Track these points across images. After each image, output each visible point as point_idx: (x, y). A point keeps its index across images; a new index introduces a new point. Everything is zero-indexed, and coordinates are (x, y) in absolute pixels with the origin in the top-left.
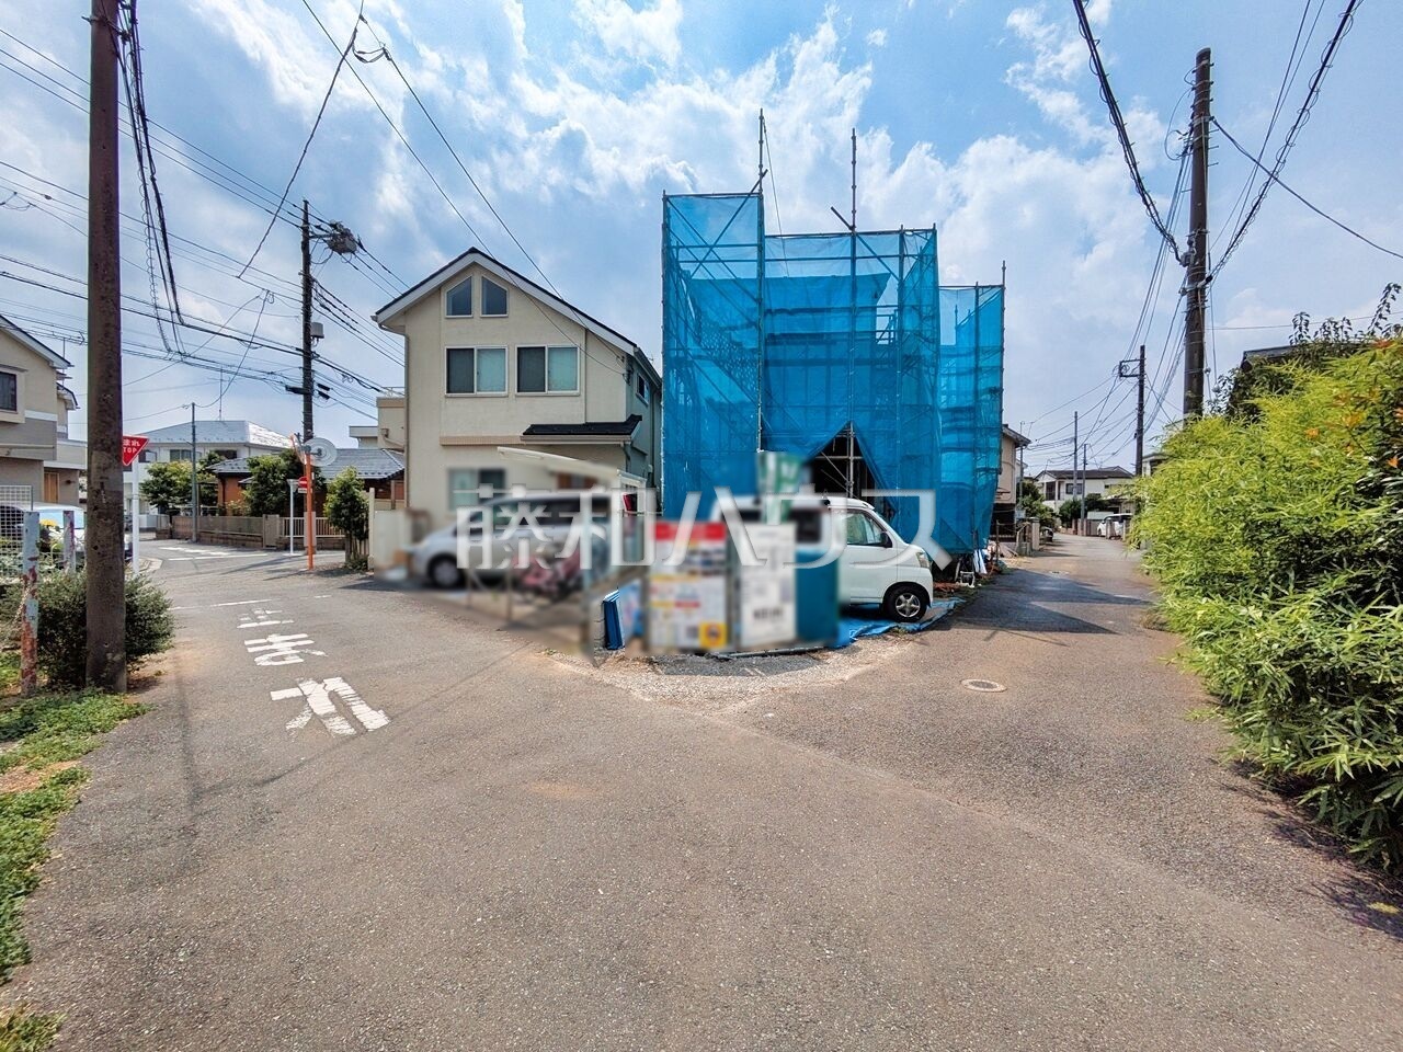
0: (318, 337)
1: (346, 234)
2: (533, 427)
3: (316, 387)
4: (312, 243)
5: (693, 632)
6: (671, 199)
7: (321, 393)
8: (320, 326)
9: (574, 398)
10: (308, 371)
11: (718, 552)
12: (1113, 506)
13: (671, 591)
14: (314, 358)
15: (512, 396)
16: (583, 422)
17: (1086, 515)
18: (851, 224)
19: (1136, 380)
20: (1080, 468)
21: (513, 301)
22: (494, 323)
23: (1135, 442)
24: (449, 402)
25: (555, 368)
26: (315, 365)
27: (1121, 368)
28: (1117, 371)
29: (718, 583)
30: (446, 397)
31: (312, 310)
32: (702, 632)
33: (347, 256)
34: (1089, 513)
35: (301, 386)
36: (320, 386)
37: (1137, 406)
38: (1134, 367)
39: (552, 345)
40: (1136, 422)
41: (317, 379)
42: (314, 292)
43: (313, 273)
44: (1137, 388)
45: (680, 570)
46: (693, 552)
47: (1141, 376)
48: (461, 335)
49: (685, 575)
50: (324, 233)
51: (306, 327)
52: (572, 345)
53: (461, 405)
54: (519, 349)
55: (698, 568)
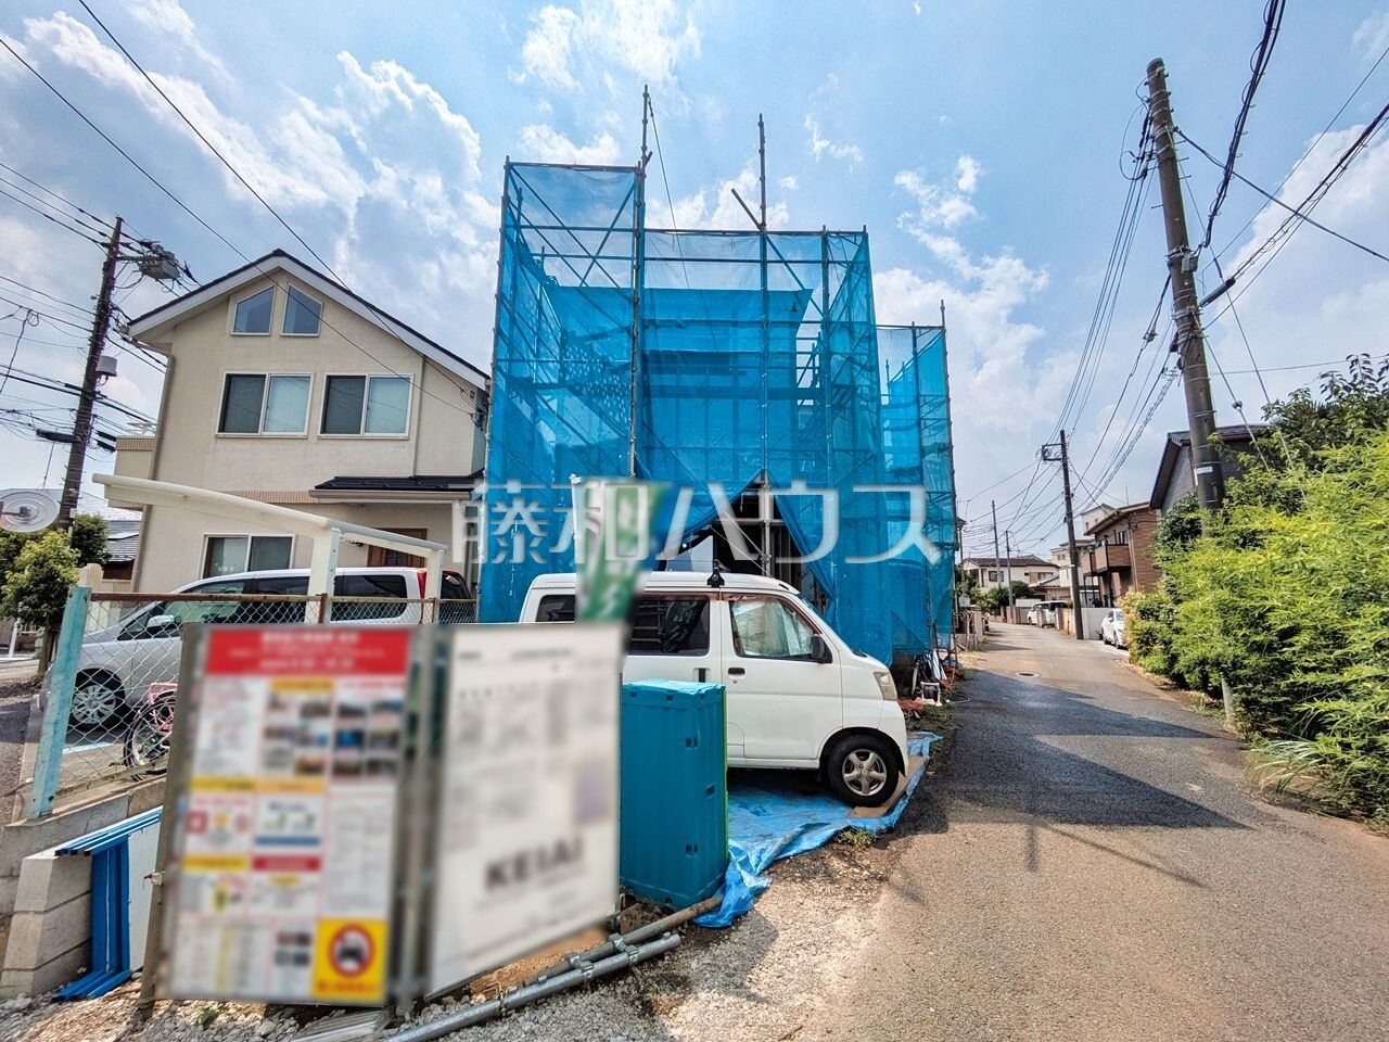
0: (108, 374)
1: (167, 257)
2: (338, 479)
3: (94, 435)
4: (119, 265)
5: (294, 949)
6: (515, 167)
7: (100, 444)
8: (113, 361)
9: (401, 444)
10: (84, 416)
11: (385, 707)
12: (1037, 593)
13: (242, 824)
14: (96, 399)
15: (312, 438)
16: (411, 474)
17: (1014, 602)
18: (760, 222)
19: (1060, 463)
20: (1003, 555)
21: (329, 316)
22: (299, 346)
23: (1066, 526)
24: (221, 444)
25: (380, 404)
26: (97, 408)
27: (1044, 453)
28: (1040, 455)
29: (377, 797)
30: (217, 437)
31: (105, 340)
32: (318, 951)
33: (168, 282)
34: (1017, 600)
35: (70, 432)
36: (101, 434)
37: (1063, 490)
38: (1056, 451)
39: (375, 374)
40: (1064, 506)
41: (98, 426)
42: (112, 321)
43: (116, 297)
44: (1062, 472)
45: (274, 760)
46: (315, 710)
47: (1064, 460)
48: (250, 356)
49: (288, 775)
50: (135, 254)
51: (92, 362)
52: (404, 374)
53: (238, 449)
54: (330, 378)
55: (326, 755)
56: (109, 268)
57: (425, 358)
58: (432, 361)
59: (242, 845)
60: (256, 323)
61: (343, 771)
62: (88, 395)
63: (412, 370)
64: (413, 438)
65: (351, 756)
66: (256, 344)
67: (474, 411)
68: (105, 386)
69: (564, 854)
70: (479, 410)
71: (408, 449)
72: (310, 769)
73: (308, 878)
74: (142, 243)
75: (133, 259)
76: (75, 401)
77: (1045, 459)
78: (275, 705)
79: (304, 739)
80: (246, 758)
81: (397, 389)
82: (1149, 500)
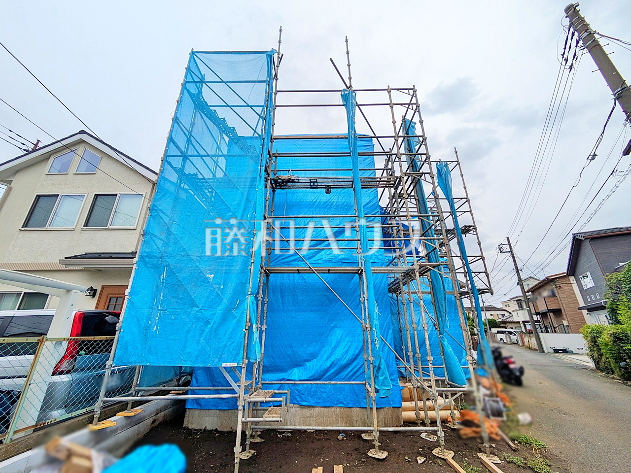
2: (86, 254)
6: (196, 54)
9: (131, 232)
12: (502, 325)
15: (78, 230)
22: (83, 179)
23: (519, 285)
27: (500, 249)
28: (498, 250)
30: (20, 231)
39: (123, 192)
47: (512, 252)
48: (53, 185)
52: (140, 193)
53: (34, 237)
54: (96, 195)
63: (146, 190)
64: (139, 229)
66: (59, 178)
71: (134, 235)
77: (501, 252)
81: (135, 200)
82: (566, 271)
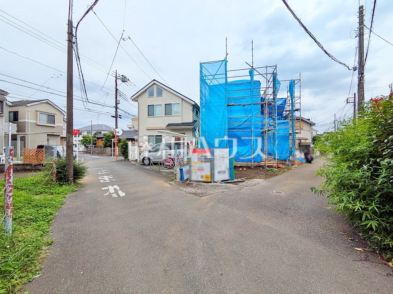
0: (119, 103)
1: (125, 78)
2: (169, 124)
5: (202, 177)
6: (202, 64)
7: (119, 117)
8: (119, 101)
10: (116, 112)
13: (196, 166)
14: (118, 108)
15: (163, 116)
16: (181, 123)
18: (252, 66)
19: (353, 104)
21: (164, 93)
22: (159, 98)
24: (148, 118)
25: (175, 109)
26: (118, 110)
27: (347, 100)
29: (208, 164)
33: (126, 83)
35: (115, 116)
38: (352, 100)
39: (173, 103)
41: (119, 114)
42: (118, 92)
43: (118, 88)
45: (199, 161)
46: (202, 156)
48: (151, 101)
49: (200, 162)
50: (120, 78)
51: (116, 101)
52: (178, 103)
53: (151, 119)
54: (165, 104)
55: (203, 160)
56: (116, 81)
57: (182, 99)
58: (184, 99)
59: (196, 168)
60: (151, 95)
61: (205, 162)
62: (116, 108)
63: (180, 101)
64: (181, 115)
65: (206, 160)
66: (152, 99)
67: (192, 109)
68: (119, 106)
69: (224, 172)
70: (193, 109)
71: (180, 118)
72: (202, 162)
73: (202, 171)
74: (122, 76)
75: (119, 79)
76: (115, 110)
77: (347, 103)
78: (198, 156)
79: (201, 159)
80: (196, 160)
81: (178, 105)
